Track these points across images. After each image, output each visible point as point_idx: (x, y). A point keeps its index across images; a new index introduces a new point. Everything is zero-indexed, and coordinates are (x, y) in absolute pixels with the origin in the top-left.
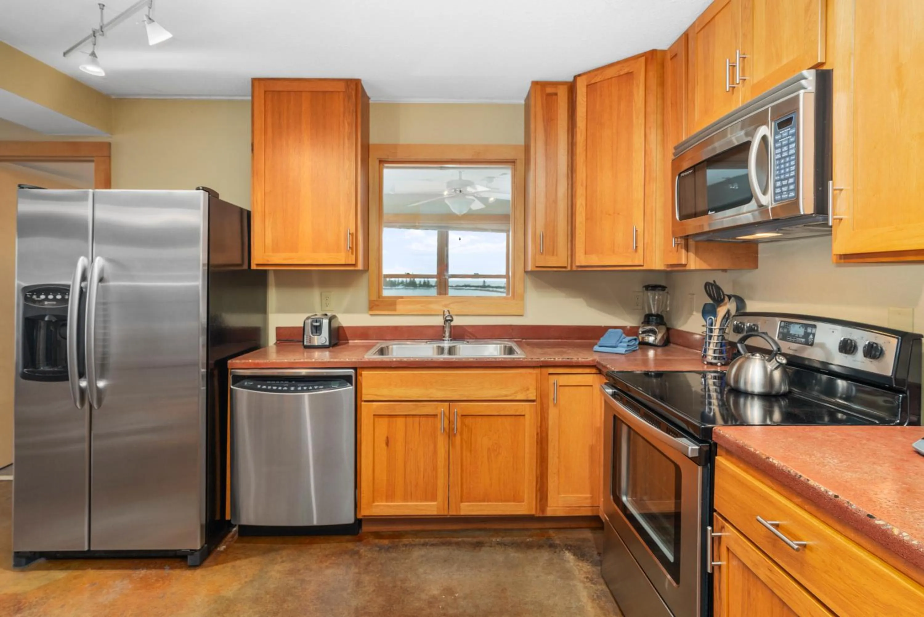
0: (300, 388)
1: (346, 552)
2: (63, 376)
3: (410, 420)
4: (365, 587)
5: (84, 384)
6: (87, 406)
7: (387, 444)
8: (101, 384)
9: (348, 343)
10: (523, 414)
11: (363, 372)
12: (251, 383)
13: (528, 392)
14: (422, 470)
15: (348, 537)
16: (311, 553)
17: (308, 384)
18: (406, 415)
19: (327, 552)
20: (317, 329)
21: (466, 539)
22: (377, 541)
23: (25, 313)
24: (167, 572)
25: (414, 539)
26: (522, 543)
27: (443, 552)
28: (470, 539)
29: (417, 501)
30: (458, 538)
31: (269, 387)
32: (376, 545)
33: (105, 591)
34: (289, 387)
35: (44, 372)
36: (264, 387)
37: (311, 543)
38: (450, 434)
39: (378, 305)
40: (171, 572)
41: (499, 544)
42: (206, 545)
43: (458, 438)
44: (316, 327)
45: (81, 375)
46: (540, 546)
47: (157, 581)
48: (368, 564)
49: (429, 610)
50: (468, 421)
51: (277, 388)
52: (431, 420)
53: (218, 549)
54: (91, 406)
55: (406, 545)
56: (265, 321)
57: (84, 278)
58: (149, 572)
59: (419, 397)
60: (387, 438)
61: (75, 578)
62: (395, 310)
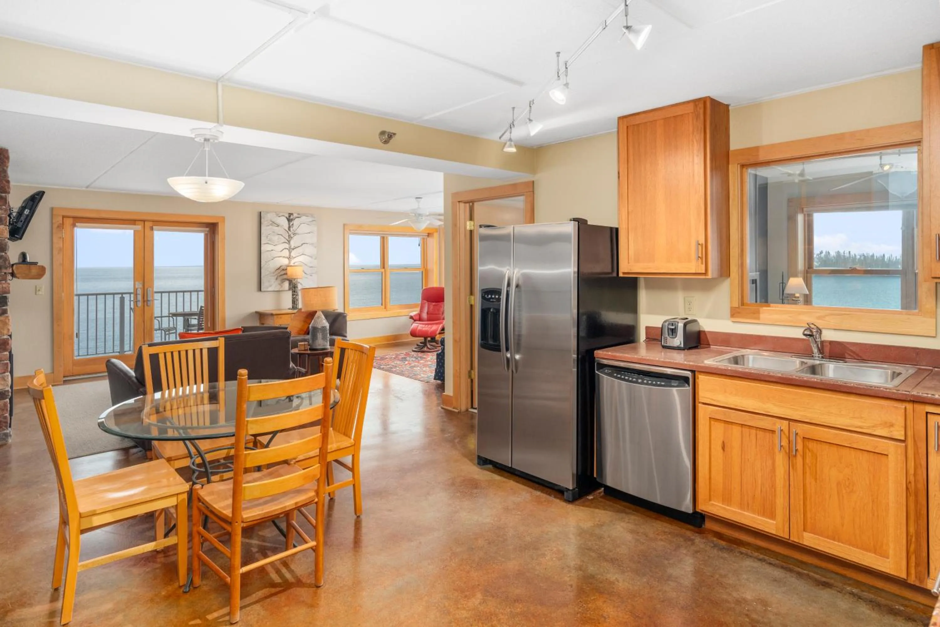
0: (645, 381)
1: (682, 536)
2: (497, 348)
3: (746, 430)
4: (685, 565)
5: (509, 355)
6: (510, 371)
7: (723, 448)
8: (517, 357)
9: (710, 347)
10: (886, 453)
11: (700, 376)
12: (610, 371)
13: (892, 429)
14: (760, 482)
15: (689, 526)
16: (653, 526)
17: (652, 379)
18: (742, 425)
19: (666, 530)
20: (673, 332)
21: (812, 574)
22: (715, 539)
23: (482, 306)
24: (552, 498)
25: (753, 552)
26: (885, 606)
27: (778, 573)
28: (817, 576)
29: (754, 513)
30: (805, 570)
31: (623, 377)
32: (712, 542)
33: (517, 495)
34: (637, 379)
35: (491, 345)
36: (619, 376)
37: (656, 519)
38: (791, 455)
39: (739, 313)
40: (555, 499)
41: (852, 594)
42: (577, 489)
43: (799, 459)
44: (672, 330)
45: (507, 349)
46: (909, 619)
47: (545, 501)
48: (697, 552)
49: (733, 605)
50: (811, 445)
51: (629, 378)
52: (768, 435)
53: (588, 497)
54: (512, 372)
55: (742, 553)
56: (636, 320)
57: (509, 285)
58: (542, 495)
59: (755, 409)
60: (723, 442)
61: (504, 482)
62: (758, 318)
